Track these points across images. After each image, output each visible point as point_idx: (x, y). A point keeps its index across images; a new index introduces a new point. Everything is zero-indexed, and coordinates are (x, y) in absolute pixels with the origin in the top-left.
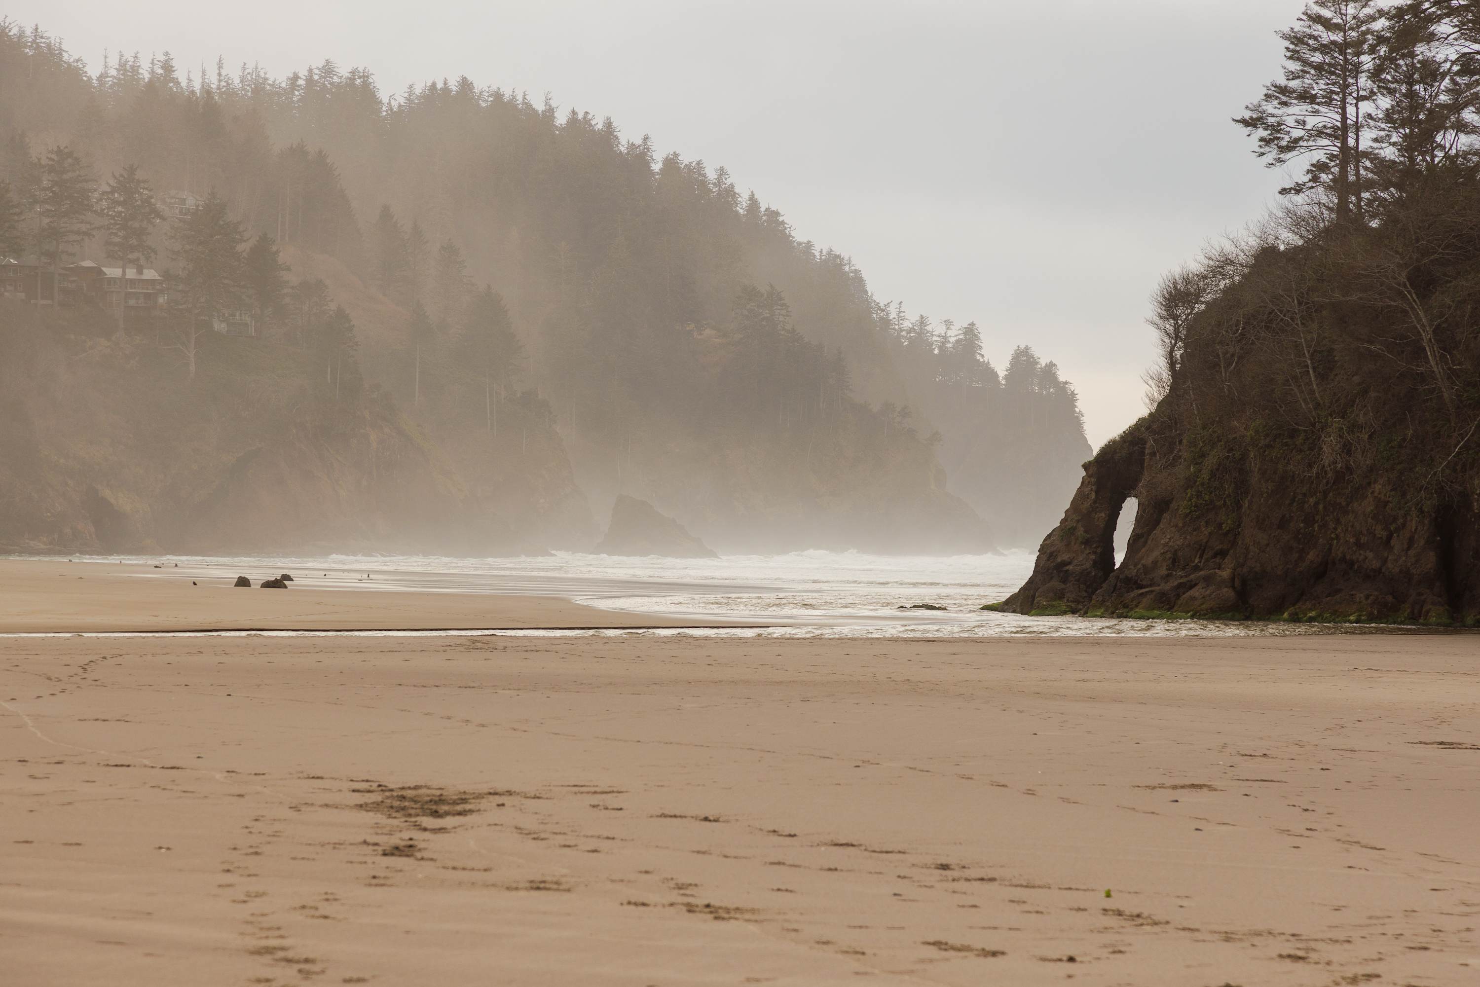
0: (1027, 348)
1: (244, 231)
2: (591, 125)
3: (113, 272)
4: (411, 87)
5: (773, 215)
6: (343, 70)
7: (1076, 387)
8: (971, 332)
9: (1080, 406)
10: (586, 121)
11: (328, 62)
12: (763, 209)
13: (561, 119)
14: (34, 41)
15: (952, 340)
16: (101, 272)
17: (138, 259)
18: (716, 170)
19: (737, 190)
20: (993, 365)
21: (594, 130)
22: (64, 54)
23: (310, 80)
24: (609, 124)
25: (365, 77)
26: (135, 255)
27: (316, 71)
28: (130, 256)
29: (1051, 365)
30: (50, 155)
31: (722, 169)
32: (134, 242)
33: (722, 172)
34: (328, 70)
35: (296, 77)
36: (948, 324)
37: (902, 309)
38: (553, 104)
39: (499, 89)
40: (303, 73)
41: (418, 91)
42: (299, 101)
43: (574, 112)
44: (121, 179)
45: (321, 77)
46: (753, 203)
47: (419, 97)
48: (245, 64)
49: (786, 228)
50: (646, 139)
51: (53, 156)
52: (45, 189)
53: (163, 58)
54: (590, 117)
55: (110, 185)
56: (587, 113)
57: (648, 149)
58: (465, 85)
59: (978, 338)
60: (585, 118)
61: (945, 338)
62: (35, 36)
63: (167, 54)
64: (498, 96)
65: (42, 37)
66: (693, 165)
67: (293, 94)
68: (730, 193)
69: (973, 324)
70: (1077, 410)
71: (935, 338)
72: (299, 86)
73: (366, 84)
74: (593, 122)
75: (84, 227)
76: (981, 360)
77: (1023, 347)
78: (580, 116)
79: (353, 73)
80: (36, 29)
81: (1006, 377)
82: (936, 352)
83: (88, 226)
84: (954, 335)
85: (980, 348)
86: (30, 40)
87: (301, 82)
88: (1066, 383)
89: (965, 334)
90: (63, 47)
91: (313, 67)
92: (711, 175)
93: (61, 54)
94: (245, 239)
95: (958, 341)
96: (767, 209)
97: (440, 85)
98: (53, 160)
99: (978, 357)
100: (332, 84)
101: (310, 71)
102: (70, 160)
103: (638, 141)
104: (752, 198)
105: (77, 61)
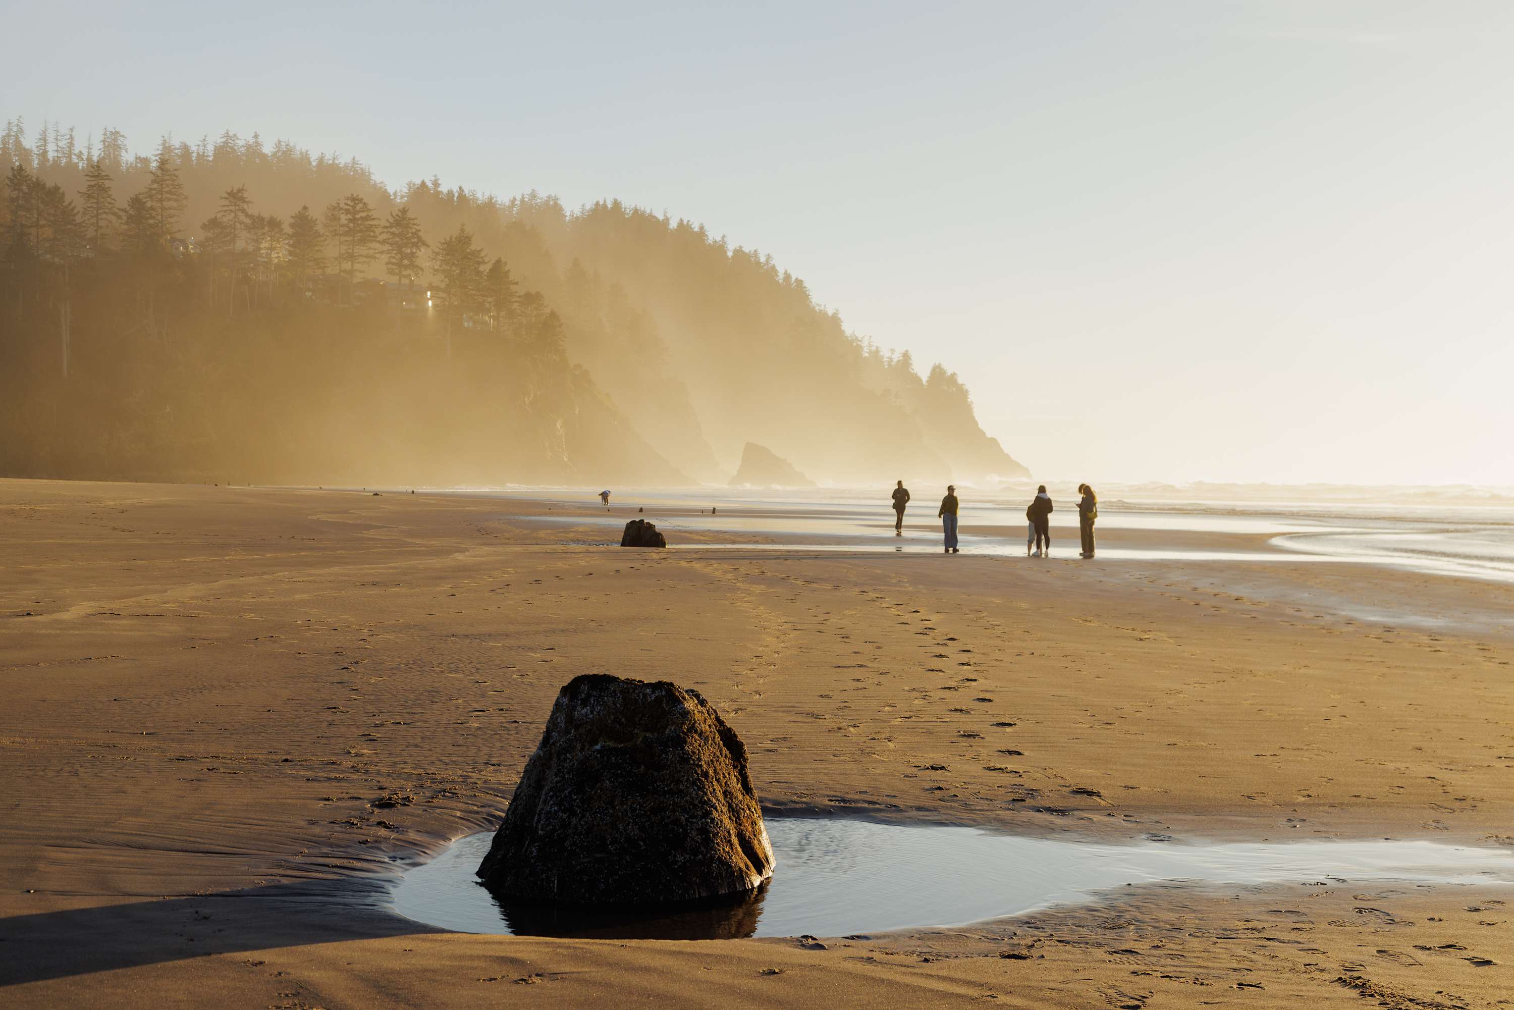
0: (940, 364)
1: (485, 256)
2: (691, 228)
4: (583, 205)
5: (799, 282)
6: (543, 196)
7: (968, 386)
8: (906, 355)
9: (971, 398)
10: (689, 226)
11: (533, 190)
12: (793, 279)
13: (673, 224)
14: (352, 167)
15: (895, 360)
17: (409, 275)
18: (765, 256)
19: (777, 268)
20: (919, 374)
21: (693, 231)
22: (372, 175)
23: (522, 201)
24: (702, 228)
25: (556, 200)
26: (408, 272)
27: (527, 196)
28: (404, 273)
29: (954, 374)
30: (346, 202)
31: (769, 255)
32: (406, 262)
33: (769, 257)
34: (533, 195)
35: (515, 199)
36: (893, 351)
37: (871, 340)
38: (669, 215)
39: (636, 206)
40: (519, 198)
41: (588, 207)
42: (516, 213)
43: (681, 220)
44: (397, 217)
45: (529, 200)
46: (787, 276)
47: (588, 212)
48: (484, 193)
49: (807, 291)
50: (723, 237)
51: (349, 202)
52: (342, 226)
53: (433, 179)
54: (690, 223)
55: (389, 222)
56: (688, 221)
57: (725, 243)
58: (616, 204)
59: (910, 359)
60: (687, 224)
61: (891, 359)
62: (353, 163)
63: (435, 176)
64: (636, 211)
65: (357, 164)
66: (752, 252)
67: (513, 211)
68: (773, 270)
69: (907, 351)
70: (969, 400)
71: (885, 359)
72: (517, 205)
73: (556, 204)
74: (693, 226)
75: (371, 252)
76: (912, 372)
77: (937, 364)
78: (685, 223)
79: (549, 197)
80: (354, 159)
81: (927, 381)
82: (886, 367)
83: (374, 251)
84: (897, 357)
85: (911, 364)
86: (350, 165)
88: (962, 385)
89: (903, 356)
90: (370, 171)
91: (525, 193)
92: (763, 259)
93: (370, 175)
94: (486, 261)
95: (898, 361)
96: (796, 279)
97: (601, 203)
98: (349, 205)
99: (910, 370)
100: (536, 204)
101: (523, 196)
102: (361, 205)
103: (719, 239)
104: (786, 273)
105: (381, 183)
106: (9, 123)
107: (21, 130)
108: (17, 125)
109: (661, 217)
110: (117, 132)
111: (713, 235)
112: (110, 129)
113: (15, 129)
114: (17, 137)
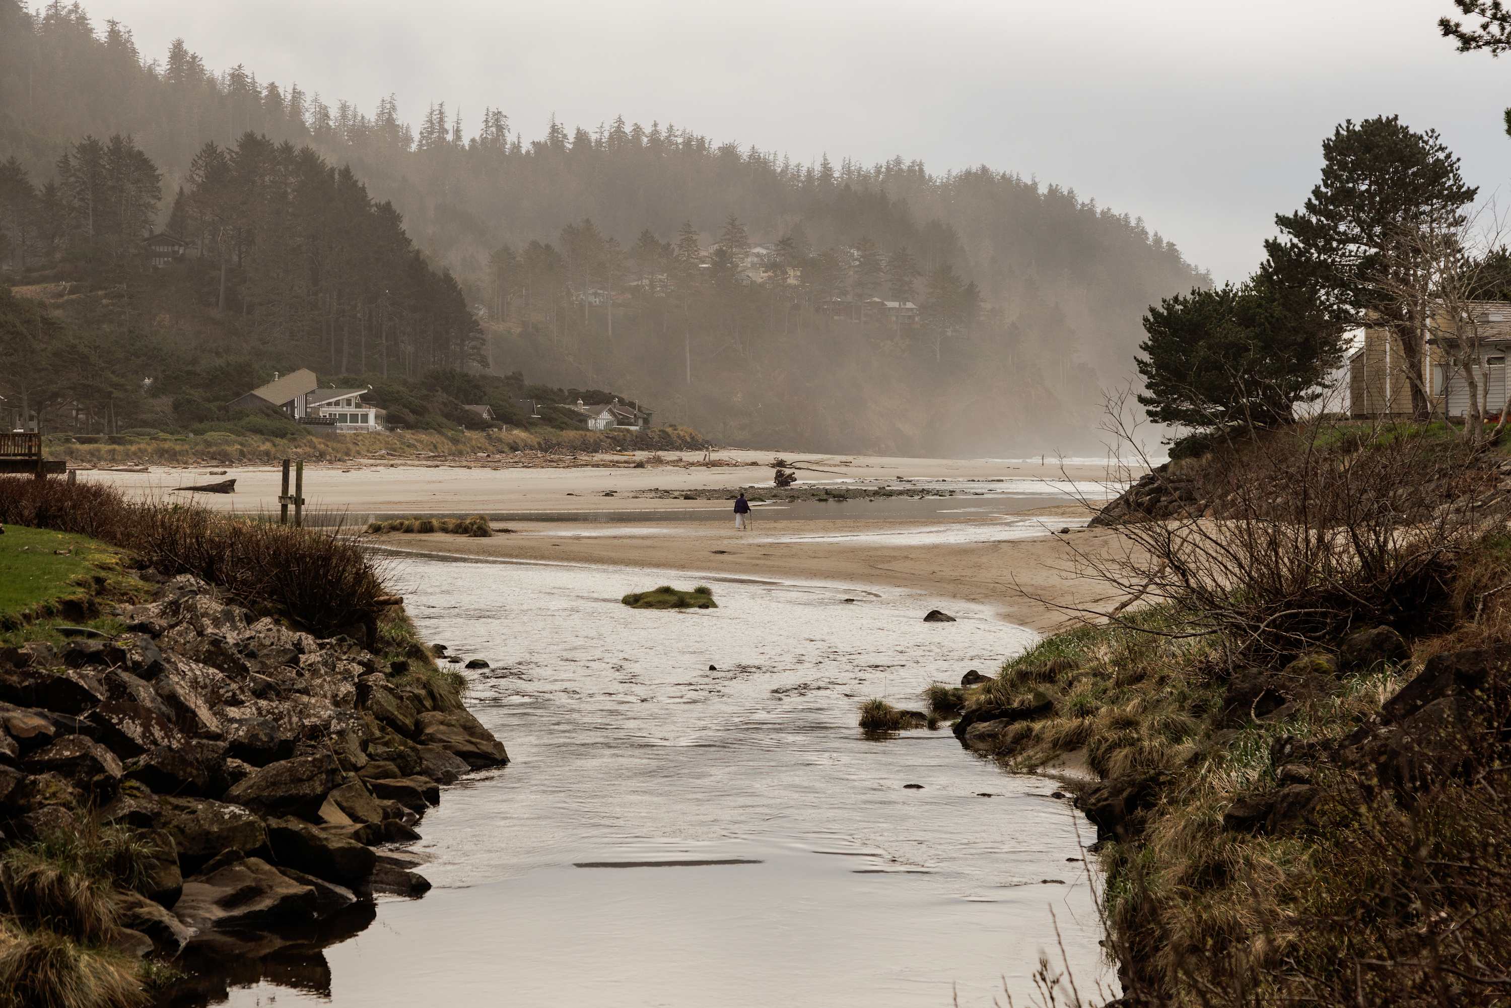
3: (891, 304)
5: (1171, 245)
6: (906, 164)
11: (898, 158)
13: (1043, 190)
16: (883, 304)
17: (908, 298)
18: (1136, 219)
19: (1148, 230)
23: (888, 168)
25: (917, 165)
26: (906, 295)
27: (892, 163)
28: (903, 296)
31: (1139, 218)
32: (906, 288)
34: (898, 162)
35: (880, 166)
38: (1037, 180)
40: (884, 164)
41: (954, 174)
42: (883, 179)
43: (1051, 185)
45: (894, 166)
46: (1158, 240)
47: (955, 178)
50: (1092, 200)
57: (1094, 206)
58: (984, 170)
66: (1122, 216)
67: (879, 176)
68: (1144, 233)
75: (877, 280)
79: (913, 163)
83: (880, 280)
87: (883, 170)
91: (889, 161)
92: (1133, 223)
100: (901, 169)
101: (888, 163)
103: (1087, 201)
104: (1156, 235)
106: (383, 101)
107: (394, 108)
108: (390, 102)
109: (1029, 183)
110: (499, 113)
111: (1082, 198)
112: (493, 109)
113: (388, 106)
114: (390, 114)
